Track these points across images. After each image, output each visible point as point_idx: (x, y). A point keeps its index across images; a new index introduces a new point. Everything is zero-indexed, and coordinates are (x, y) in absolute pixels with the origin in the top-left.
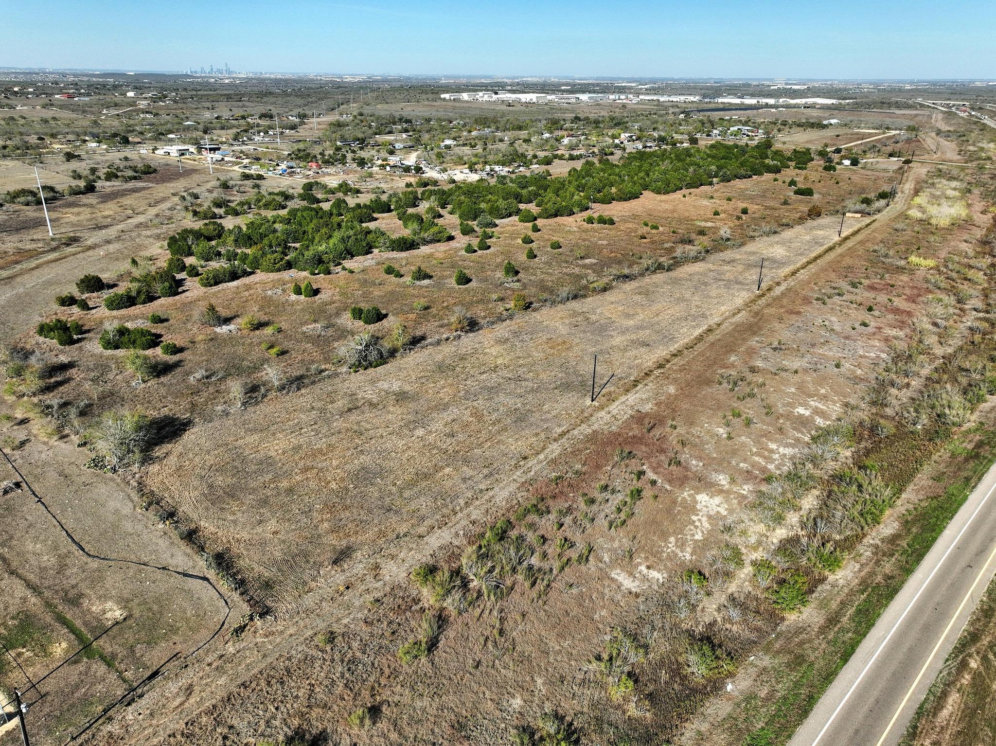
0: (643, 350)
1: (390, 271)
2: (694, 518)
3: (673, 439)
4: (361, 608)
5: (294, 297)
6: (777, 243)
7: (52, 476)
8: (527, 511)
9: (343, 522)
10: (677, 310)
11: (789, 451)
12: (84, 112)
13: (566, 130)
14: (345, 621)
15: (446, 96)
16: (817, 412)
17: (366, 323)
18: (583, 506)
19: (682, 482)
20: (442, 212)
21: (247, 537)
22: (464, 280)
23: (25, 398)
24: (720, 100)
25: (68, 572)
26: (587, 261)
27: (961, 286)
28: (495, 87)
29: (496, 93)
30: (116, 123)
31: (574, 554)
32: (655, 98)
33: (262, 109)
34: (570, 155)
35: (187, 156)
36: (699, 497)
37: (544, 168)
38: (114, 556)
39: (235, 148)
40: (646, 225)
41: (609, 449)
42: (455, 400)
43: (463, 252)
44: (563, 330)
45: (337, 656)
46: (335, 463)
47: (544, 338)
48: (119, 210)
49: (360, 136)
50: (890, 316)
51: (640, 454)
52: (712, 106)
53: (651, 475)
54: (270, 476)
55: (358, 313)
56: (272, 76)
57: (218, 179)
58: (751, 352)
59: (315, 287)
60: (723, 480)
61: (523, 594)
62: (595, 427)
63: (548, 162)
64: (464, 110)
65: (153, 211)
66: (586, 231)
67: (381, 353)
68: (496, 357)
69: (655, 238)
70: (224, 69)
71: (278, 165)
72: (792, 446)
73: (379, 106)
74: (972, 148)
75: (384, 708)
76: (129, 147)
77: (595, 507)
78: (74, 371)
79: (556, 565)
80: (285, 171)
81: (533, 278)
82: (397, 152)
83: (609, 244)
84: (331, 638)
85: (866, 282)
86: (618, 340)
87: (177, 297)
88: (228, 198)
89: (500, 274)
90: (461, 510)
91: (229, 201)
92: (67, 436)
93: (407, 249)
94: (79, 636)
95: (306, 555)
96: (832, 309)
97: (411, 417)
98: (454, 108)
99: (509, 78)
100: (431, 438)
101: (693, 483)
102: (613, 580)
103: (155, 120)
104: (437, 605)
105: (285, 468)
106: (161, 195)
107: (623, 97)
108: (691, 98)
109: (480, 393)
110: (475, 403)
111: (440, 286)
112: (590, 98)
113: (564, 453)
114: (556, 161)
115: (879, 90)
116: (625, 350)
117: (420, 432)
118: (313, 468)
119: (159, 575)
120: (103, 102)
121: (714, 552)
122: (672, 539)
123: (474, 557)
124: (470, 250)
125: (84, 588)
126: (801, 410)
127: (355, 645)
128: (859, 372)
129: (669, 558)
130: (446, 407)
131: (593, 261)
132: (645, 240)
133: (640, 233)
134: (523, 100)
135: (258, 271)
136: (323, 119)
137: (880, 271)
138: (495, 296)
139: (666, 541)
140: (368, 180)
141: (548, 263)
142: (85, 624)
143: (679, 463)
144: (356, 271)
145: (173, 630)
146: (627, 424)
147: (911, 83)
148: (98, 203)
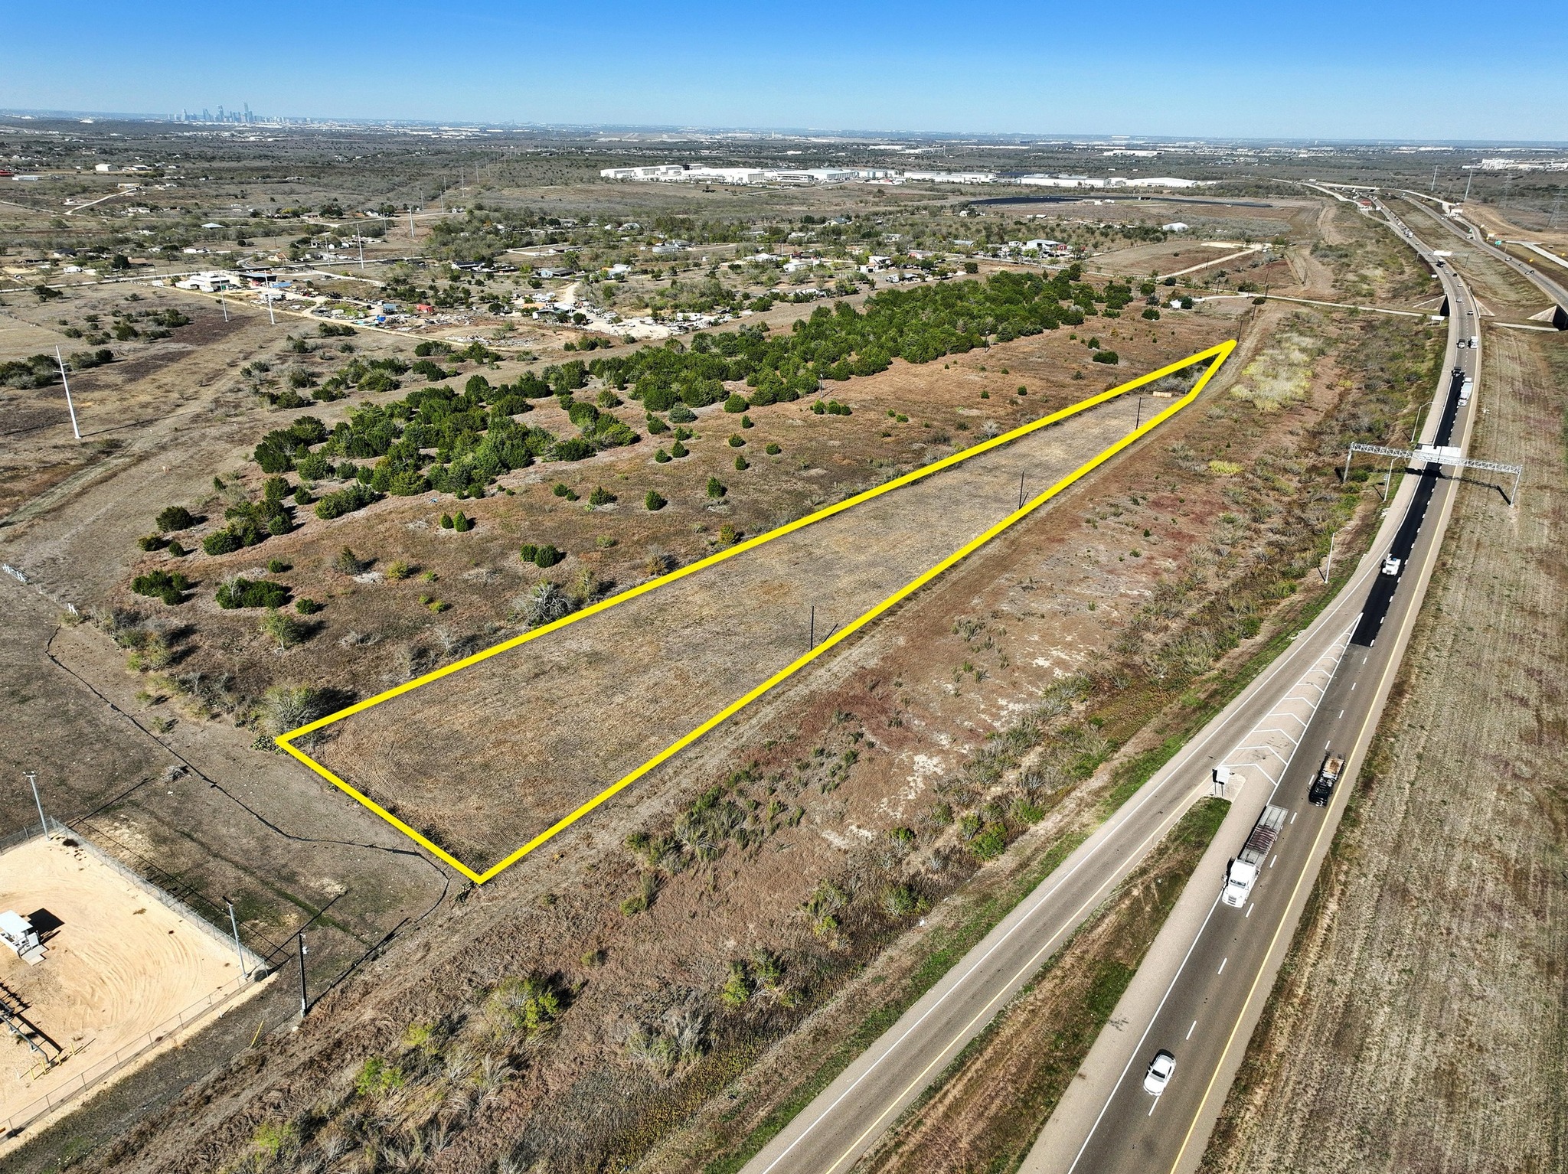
0: (873, 593)
1: (561, 491)
2: (910, 779)
3: (897, 698)
4: (578, 873)
5: (443, 532)
6: (1057, 439)
7: (218, 758)
8: (738, 779)
9: (548, 796)
10: (918, 540)
11: (1018, 707)
12: (35, 203)
13: (792, 243)
14: (564, 885)
15: (608, 172)
16: (1060, 663)
17: (541, 565)
18: (796, 772)
19: (900, 743)
20: (622, 395)
21: (450, 814)
22: (658, 503)
23: (151, 672)
24: (1025, 181)
25: (273, 853)
26: (813, 472)
27: (1264, 498)
28: (684, 154)
29: (687, 168)
30: (92, 224)
31: (783, 817)
32: (927, 176)
33: (320, 197)
34: (796, 295)
35: (227, 292)
36: (917, 758)
37: (760, 317)
38: (315, 836)
39: (296, 274)
40: (892, 415)
41: (827, 711)
42: (656, 660)
43: (653, 461)
44: (781, 570)
45: (561, 914)
46: (529, 735)
47: (758, 580)
48: (159, 393)
49: (486, 252)
50: (1169, 542)
51: (859, 715)
52: (1013, 190)
53: (869, 737)
54: (460, 752)
55: (530, 554)
56: (325, 128)
57: (290, 338)
58: (997, 594)
59: (468, 517)
60: (944, 740)
61: (735, 855)
62: (814, 687)
63: (764, 306)
64: (638, 197)
65: (208, 395)
66: (813, 425)
67: (565, 605)
68: (701, 607)
69: (902, 436)
70: (243, 113)
71: (369, 307)
72: (1025, 701)
73: (506, 192)
74: (1351, 277)
75: (610, 952)
76: (131, 272)
77: (809, 772)
78: (195, 638)
79: (768, 827)
80: (383, 319)
81: (744, 498)
82: (546, 284)
83: (843, 446)
84: (553, 899)
85: (1151, 496)
86: (845, 581)
87: (293, 535)
88: (311, 369)
89: (702, 493)
90: (670, 779)
91: (313, 375)
92: (217, 715)
93: (580, 458)
94: (305, 908)
95: (515, 829)
96: (1103, 534)
97: (608, 682)
98: (624, 195)
99: (706, 133)
100: (632, 705)
101: (912, 744)
102: (823, 839)
103: (154, 220)
104: (653, 868)
105: (475, 743)
106: (211, 365)
107: (879, 174)
108: (982, 178)
109: (684, 652)
110: (679, 664)
111: (626, 511)
112: (830, 176)
113: (779, 717)
114: (776, 303)
115: (1261, 159)
116: (853, 594)
117: (619, 699)
118: (506, 741)
119: (368, 852)
120: (59, 184)
121: (925, 811)
122: (885, 800)
123: (687, 822)
124: (663, 458)
125: (294, 866)
126: (1041, 662)
127: (577, 904)
128: (1115, 614)
129: (880, 817)
130: (646, 669)
131: (819, 471)
132: (888, 439)
133: (883, 427)
134: (729, 180)
135: (388, 494)
136: (421, 216)
137: (1172, 479)
138: (697, 526)
139: (879, 801)
140: (508, 335)
141: (763, 476)
142: (307, 897)
143: (900, 724)
144: (517, 491)
145: (397, 900)
146: (848, 682)
147: (1309, 147)
148: (125, 382)
